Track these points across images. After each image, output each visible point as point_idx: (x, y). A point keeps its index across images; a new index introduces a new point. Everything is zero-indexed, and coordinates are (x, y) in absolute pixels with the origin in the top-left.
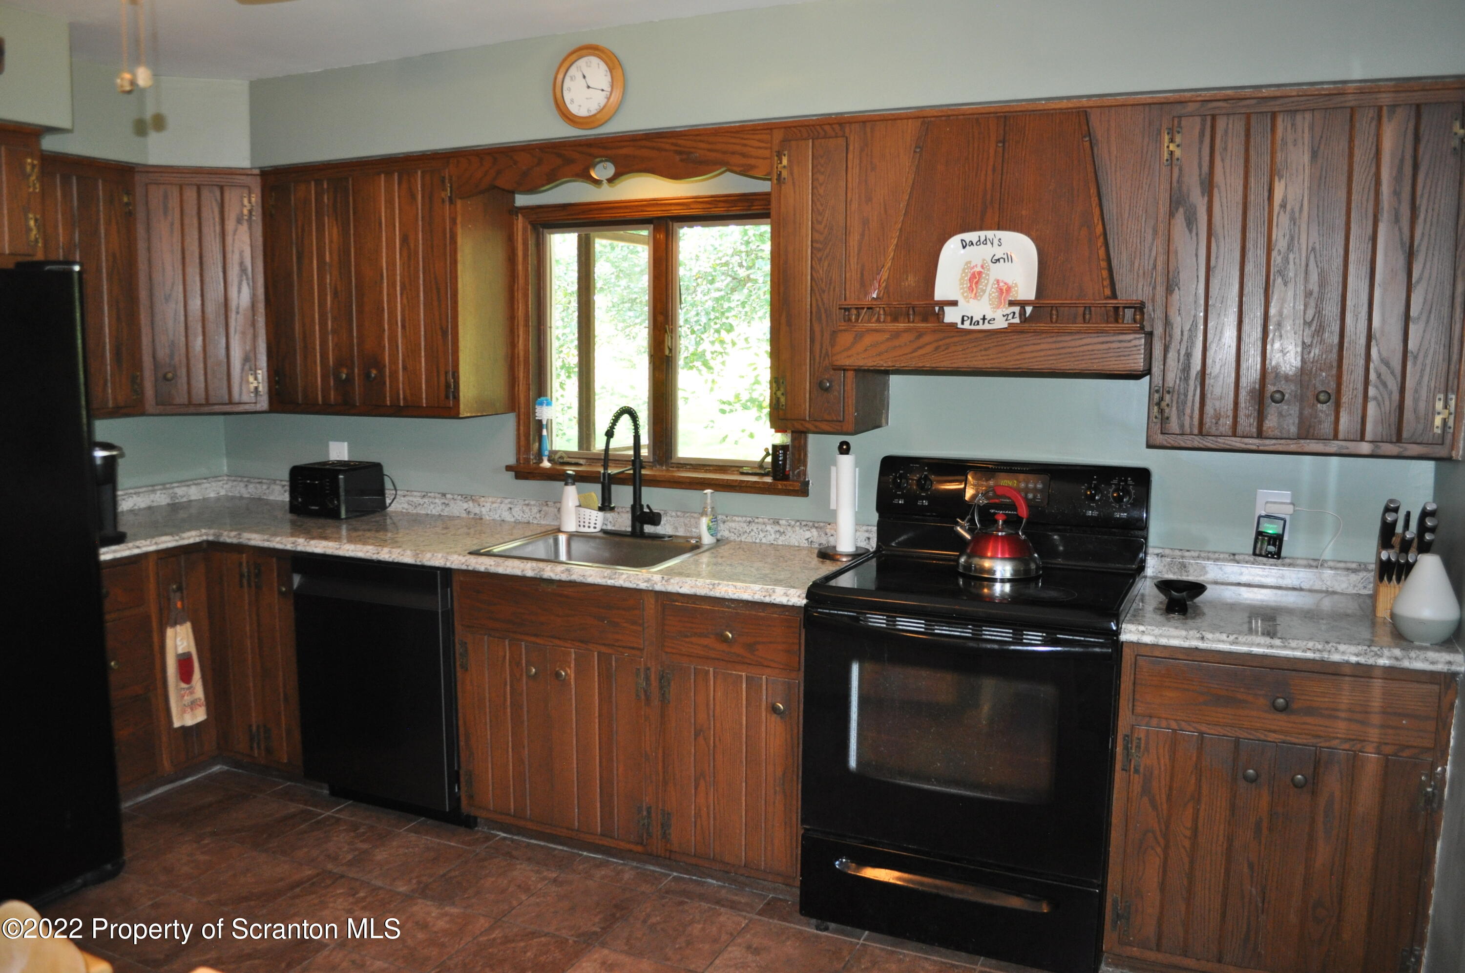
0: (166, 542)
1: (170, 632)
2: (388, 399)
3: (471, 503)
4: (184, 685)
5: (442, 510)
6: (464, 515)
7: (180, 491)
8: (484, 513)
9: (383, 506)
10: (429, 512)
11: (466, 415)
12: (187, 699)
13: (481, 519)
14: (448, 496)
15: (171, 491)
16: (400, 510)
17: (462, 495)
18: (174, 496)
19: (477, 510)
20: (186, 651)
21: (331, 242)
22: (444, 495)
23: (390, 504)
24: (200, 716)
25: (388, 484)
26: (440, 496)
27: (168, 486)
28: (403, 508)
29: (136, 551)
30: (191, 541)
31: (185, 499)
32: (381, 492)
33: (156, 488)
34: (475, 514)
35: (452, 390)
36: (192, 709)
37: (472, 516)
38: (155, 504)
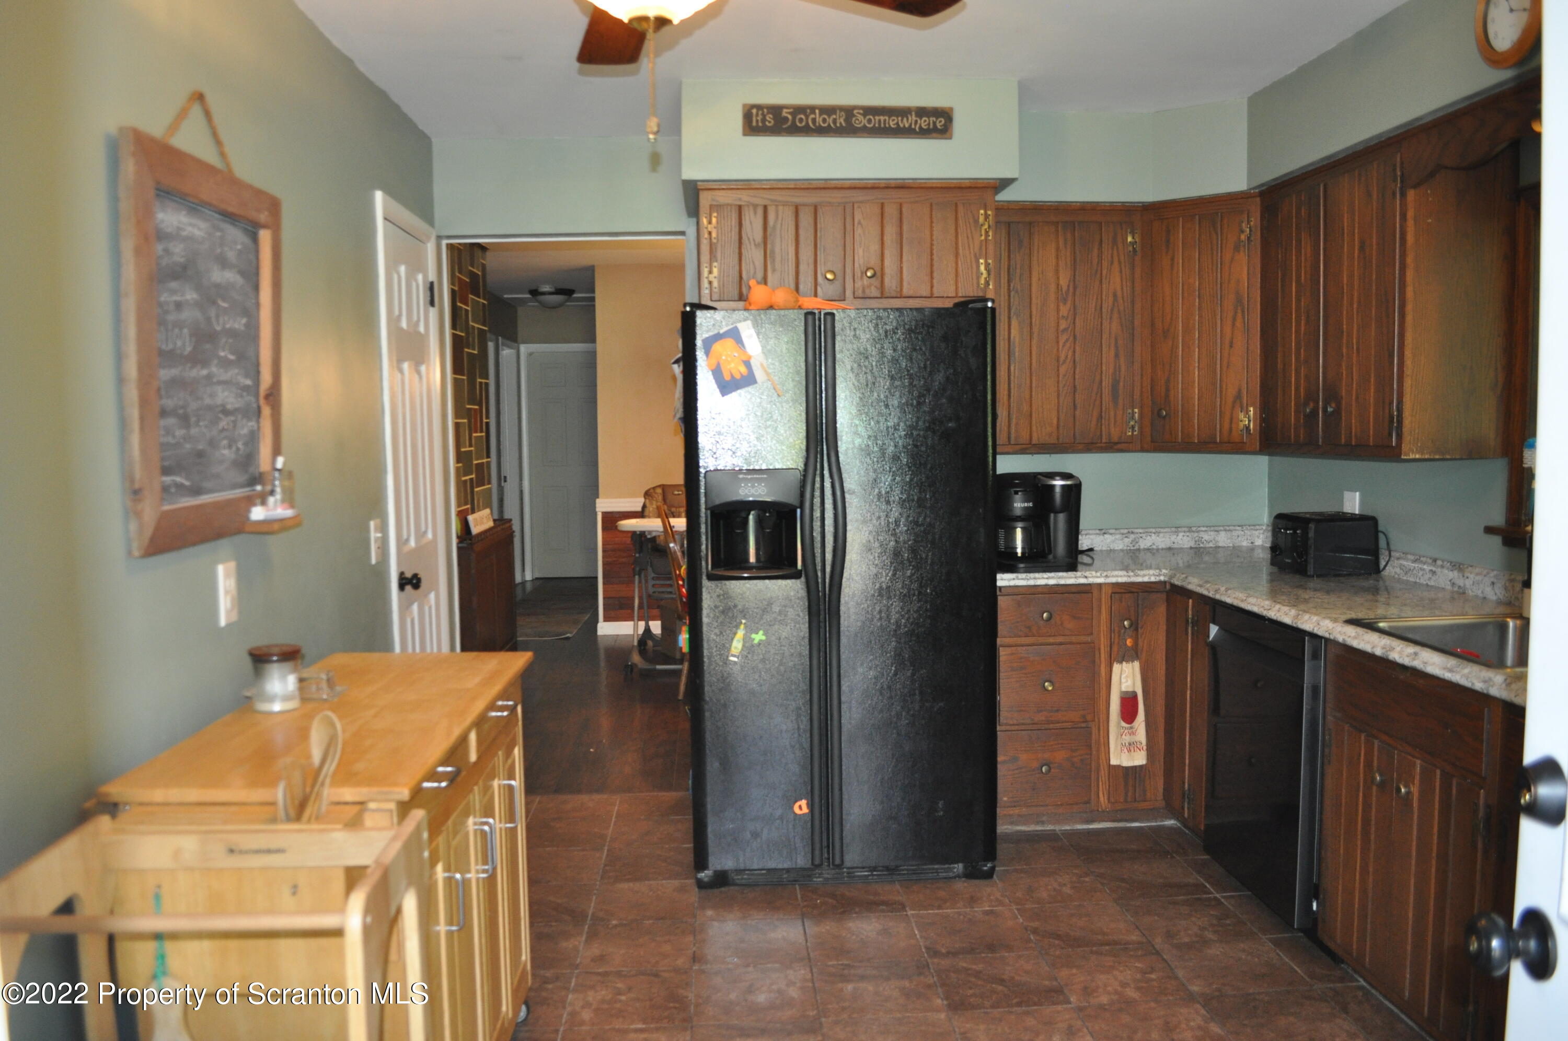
0: (1117, 576)
1: (1116, 667)
2: (1343, 437)
3: (1456, 573)
4: (1124, 724)
5: (1430, 579)
6: (1449, 587)
7: (1206, 537)
8: (1468, 586)
9: (1375, 569)
10: (1418, 581)
11: (1412, 456)
12: (1127, 739)
13: (1464, 593)
14: (1439, 563)
15: (1196, 534)
16: (1393, 574)
17: (1451, 563)
18: (1200, 540)
19: (1460, 582)
20: (1131, 689)
21: (1306, 259)
22: (1435, 560)
23: (1384, 568)
24: (1139, 759)
25: (1382, 543)
26: (1430, 561)
27: (1194, 529)
28: (1395, 573)
29: (1083, 581)
30: (1146, 579)
31: (1211, 545)
32: (1376, 553)
33: (1179, 529)
34: (1459, 587)
35: (1395, 423)
36: (1129, 751)
37: (1456, 589)
38: (1175, 546)
